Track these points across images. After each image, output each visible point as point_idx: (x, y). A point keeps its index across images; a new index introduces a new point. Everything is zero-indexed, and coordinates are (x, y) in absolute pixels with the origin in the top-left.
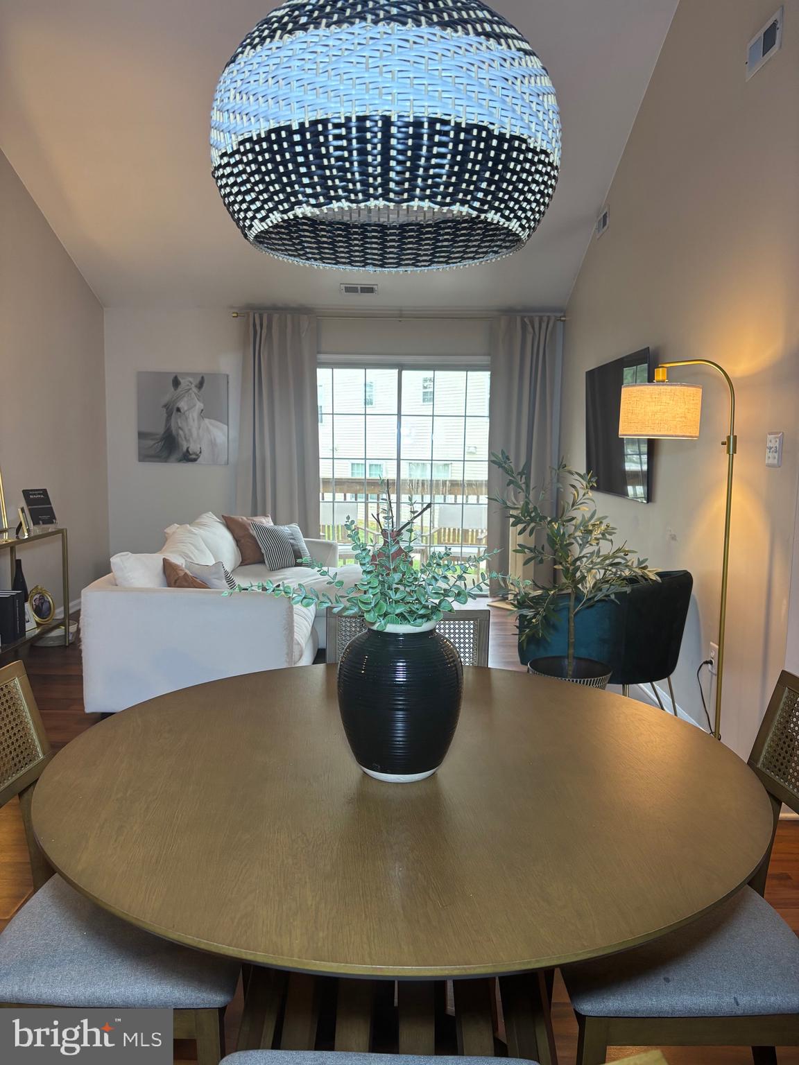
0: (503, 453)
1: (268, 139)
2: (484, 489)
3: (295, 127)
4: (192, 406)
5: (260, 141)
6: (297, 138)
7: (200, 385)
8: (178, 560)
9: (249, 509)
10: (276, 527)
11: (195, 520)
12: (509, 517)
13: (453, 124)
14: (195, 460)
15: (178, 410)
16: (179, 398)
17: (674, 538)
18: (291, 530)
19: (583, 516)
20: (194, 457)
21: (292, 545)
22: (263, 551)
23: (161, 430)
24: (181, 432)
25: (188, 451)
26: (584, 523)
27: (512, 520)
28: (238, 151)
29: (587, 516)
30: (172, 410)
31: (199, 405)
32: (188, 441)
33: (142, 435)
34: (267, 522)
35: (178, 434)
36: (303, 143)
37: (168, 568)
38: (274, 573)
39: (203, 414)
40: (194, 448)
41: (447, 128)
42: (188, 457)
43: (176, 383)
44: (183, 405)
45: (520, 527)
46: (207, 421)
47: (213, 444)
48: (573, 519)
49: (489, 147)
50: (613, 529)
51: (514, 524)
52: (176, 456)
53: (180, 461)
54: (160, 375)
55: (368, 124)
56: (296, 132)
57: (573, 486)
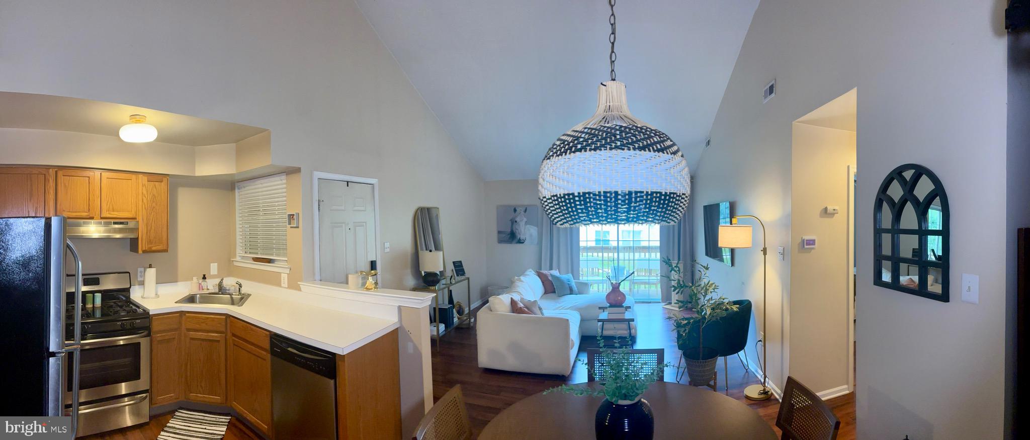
0: (667, 257)
1: (564, 197)
2: (659, 250)
3: (576, 194)
4: (522, 220)
5: (561, 198)
6: (577, 199)
7: (525, 211)
8: (517, 298)
9: (548, 268)
10: (561, 276)
11: (524, 272)
12: (671, 287)
13: (645, 193)
14: (523, 243)
15: (516, 222)
16: (516, 217)
17: (743, 283)
18: (566, 277)
19: (705, 283)
20: (522, 241)
21: (569, 284)
22: (555, 287)
23: (509, 230)
24: (517, 231)
25: (520, 239)
26: (706, 285)
27: (673, 288)
28: (551, 199)
29: (706, 283)
30: (514, 222)
31: (525, 220)
32: (520, 235)
33: (499, 232)
34: (555, 272)
35: (516, 232)
36: (580, 201)
37: (513, 303)
38: (561, 298)
39: (526, 223)
40: (522, 237)
41: (643, 194)
42: (520, 242)
43: (515, 210)
44: (518, 219)
45: (677, 291)
46: (528, 226)
47: (531, 235)
48: (700, 285)
49: (660, 199)
50: (718, 286)
51: (674, 291)
52: (515, 241)
53: (517, 243)
54: (509, 206)
55: (608, 195)
56: (577, 196)
57: (700, 271)
